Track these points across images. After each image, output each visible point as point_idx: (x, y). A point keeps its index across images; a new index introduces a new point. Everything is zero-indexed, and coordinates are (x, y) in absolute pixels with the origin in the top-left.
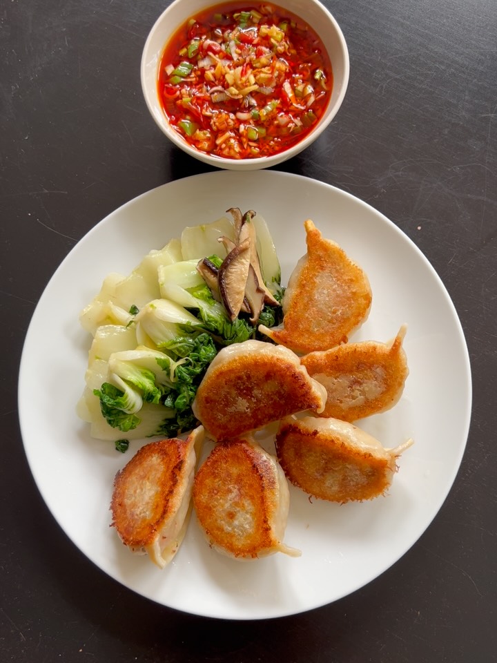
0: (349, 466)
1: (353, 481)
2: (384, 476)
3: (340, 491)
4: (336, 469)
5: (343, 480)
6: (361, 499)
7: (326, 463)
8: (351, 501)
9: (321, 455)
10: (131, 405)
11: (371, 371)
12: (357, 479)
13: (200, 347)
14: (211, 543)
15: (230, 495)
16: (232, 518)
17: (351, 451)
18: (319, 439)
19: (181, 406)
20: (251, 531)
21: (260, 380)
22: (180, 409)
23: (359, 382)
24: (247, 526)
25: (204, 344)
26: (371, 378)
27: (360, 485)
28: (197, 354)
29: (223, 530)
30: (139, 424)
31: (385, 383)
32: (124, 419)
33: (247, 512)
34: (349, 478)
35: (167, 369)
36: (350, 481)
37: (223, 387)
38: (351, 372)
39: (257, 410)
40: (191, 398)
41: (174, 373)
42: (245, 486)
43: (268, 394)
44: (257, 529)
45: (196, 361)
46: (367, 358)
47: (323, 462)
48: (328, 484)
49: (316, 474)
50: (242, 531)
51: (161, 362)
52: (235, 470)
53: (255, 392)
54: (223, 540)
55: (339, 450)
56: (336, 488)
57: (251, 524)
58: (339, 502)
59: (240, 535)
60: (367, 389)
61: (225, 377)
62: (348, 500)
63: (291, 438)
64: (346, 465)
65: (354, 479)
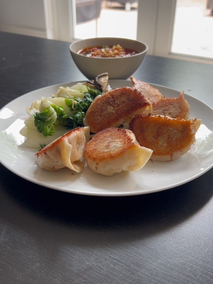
0: (171, 129)
1: (174, 137)
2: (190, 130)
3: (168, 146)
4: (164, 132)
5: (168, 138)
6: (180, 149)
7: (158, 130)
8: (175, 152)
9: (154, 126)
10: (52, 112)
11: (172, 105)
12: (176, 136)
13: (87, 97)
14: (97, 164)
15: (107, 141)
16: (109, 146)
17: (170, 119)
18: (152, 118)
19: (78, 117)
20: (121, 146)
21: (119, 95)
22: (77, 119)
23: (167, 110)
24: (119, 145)
25: (89, 97)
26: (172, 107)
27: (178, 139)
28: (85, 99)
29: (104, 152)
30: (54, 133)
31: (180, 108)
32: (46, 125)
33: (118, 142)
34: (171, 136)
35: (70, 106)
36: (172, 138)
37: (99, 104)
38: (162, 107)
39: (118, 109)
40: (83, 116)
41: (74, 104)
42: (115, 136)
43: (123, 101)
44: (125, 143)
45: (85, 101)
46: (169, 101)
47: (156, 130)
48: (160, 144)
49: (153, 139)
50: (115, 148)
51: (68, 102)
52: (108, 134)
53: (116, 102)
54: (104, 156)
55: (163, 121)
56: (165, 145)
57: (120, 144)
58: (168, 154)
59: (114, 149)
60: (171, 111)
61: (100, 100)
62: (173, 152)
63: (137, 121)
64: (168, 128)
65: (174, 136)
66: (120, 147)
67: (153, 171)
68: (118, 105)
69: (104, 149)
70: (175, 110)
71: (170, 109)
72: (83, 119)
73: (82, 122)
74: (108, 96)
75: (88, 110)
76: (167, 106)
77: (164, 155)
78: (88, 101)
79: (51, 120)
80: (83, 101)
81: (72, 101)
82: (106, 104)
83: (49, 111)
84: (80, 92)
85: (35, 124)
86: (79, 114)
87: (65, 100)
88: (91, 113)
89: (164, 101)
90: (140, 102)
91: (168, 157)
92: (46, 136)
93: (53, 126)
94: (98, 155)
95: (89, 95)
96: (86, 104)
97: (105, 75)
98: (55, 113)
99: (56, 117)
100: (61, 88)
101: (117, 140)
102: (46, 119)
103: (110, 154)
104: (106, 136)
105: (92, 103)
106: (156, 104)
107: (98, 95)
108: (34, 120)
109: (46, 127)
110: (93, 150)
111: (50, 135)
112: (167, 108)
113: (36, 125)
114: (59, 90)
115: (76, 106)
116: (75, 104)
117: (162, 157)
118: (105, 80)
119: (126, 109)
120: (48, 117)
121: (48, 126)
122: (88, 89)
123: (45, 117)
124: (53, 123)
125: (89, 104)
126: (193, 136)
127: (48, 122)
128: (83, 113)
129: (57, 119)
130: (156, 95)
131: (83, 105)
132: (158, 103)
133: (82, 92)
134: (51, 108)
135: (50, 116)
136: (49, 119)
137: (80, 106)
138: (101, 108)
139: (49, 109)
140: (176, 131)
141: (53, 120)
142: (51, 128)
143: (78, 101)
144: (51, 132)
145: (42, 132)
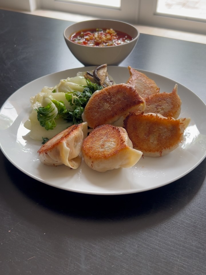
0: (161, 127)
1: (164, 136)
2: (179, 129)
3: (158, 144)
4: (155, 130)
5: (159, 136)
6: (169, 147)
7: (149, 128)
8: (164, 149)
9: (146, 124)
10: (53, 108)
11: (165, 100)
12: (166, 134)
13: (86, 92)
14: (92, 162)
15: (102, 139)
16: (103, 146)
17: (161, 119)
18: (145, 116)
19: (77, 112)
20: (114, 146)
21: (115, 93)
22: (76, 114)
23: (160, 105)
24: (112, 145)
25: (87, 91)
26: (165, 103)
27: (168, 138)
28: (84, 94)
29: (99, 152)
30: (55, 127)
31: (172, 104)
32: (48, 120)
33: (112, 142)
34: (162, 135)
35: (70, 101)
36: (162, 136)
37: (97, 101)
38: (155, 102)
39: (114, 107)
40: (82, 111)
41: (73, 100)
42: (110, 134)
43: (119, 99)
44: (118, 145)
45: (84, 96)
46: (162, 96)
47: (148, 128)
48: (151, 141)
49: (145, 136)
50: (109, 148)
51: (68, 97)
52: (104, 132)
53: (113, 99)
54: (99, 155)
55: (155, 119)
56: (156, 142)
57: (114, 144)
58: (158, 152)
59: (108, 150)
60: (164, 107)
61: (98, 96)
62: (162, 149)
63: (131, 119)
64: (159, 127)
65: (164, 134)
66: (114, 148)
67: (143, 167)
68: (114, 103)
69: (99, 148)
70: (168, 106)
71: (163, 105)
72: (82, 114)
73: (81, 117)
74: (105, 92)
75: (87, 105)
76: (160, 101)
77: (154, 151)
78: (87, 96)
79: (52, 116)
80: (82, 96)
81: (72, 96)
82: (103, 100)
83: (51, 107)
84: (80, 86)
85: (38, 118)
86: (78, 109)
87: (66, 95)
88: (89, 109)
89: (158, 96)
90: (134, 100)
91: (158, 154)
92: (48, 130)
93: (54, 120)
94: (93, 154)
95: (88, 89)
96: (85, 99)
97: (104, 67)
98: (56, 109)
99: (57, 112)
100: (62, 82)
101: (111, 140)
102: (48, 114)
103: (104, 154)
104: (102, 134)
105: (90, 99)
106: (150, 98)
107: (96, 90)
108: (37, 114)
109: (48, 122)
110: (89, 148)
111: (52, 128)
112: (160, 104)
113: (39, 120)
114: (60, 83)
115: (75, 102)
116: (75, 100)
117: (152, 154)
118: (104, 72)
119: (121, 106)
120: (50, 113)
121: (50, 121)
122: (87, 83)
123: (47, 112)
124: (54, 118)
125: (88, 99)
126: (181, 135)
127: (49, 117)
128: (81, 108)
129: (58, 114)
130: (152, 87)
131: (82, 100)
132: (152, 98)
133: (81, 86)
134: (52, 104)
135: (52, 112)
136: (50, 114)
137: (79, 101)
138: (99, 104)
139: (51, 105)
140: (166, 130)
141: (54, 116)
142: (52, 123)
143: (77, 96)
144: (53, 127)
145: (44, 126)
